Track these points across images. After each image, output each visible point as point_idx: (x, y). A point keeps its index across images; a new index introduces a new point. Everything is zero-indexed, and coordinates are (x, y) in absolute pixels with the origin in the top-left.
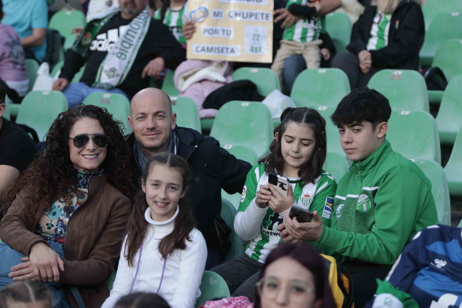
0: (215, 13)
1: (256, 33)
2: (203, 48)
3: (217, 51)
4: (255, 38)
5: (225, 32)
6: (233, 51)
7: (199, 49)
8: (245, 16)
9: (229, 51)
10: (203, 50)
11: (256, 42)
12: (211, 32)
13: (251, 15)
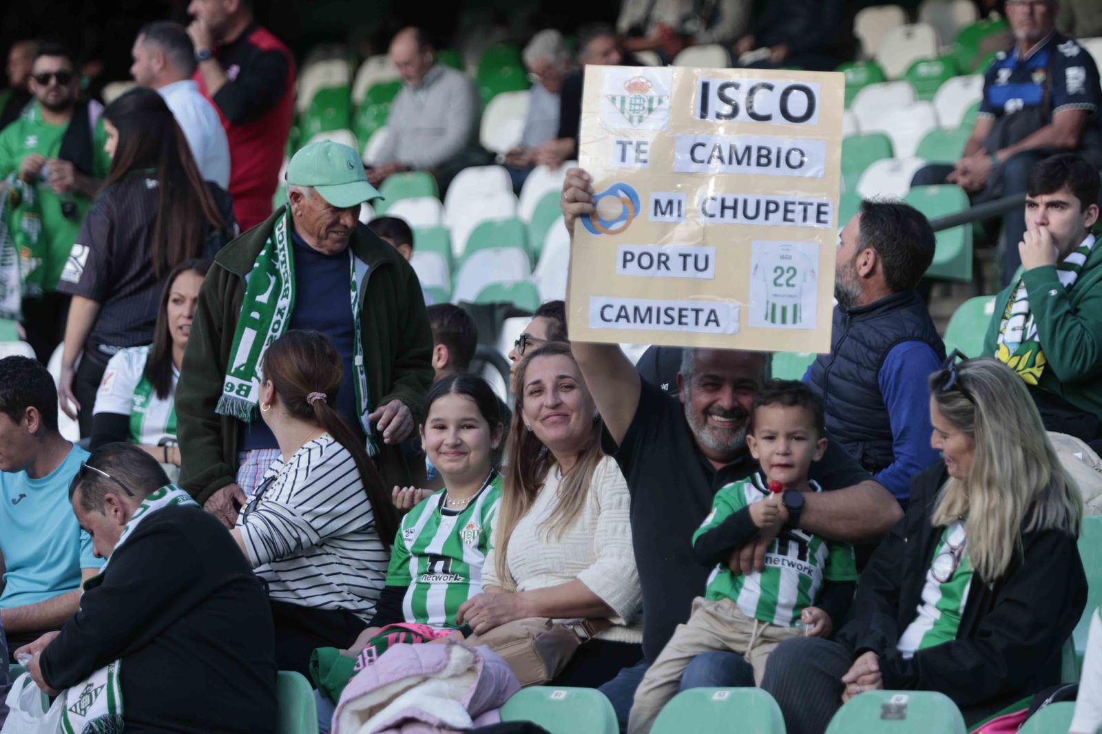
0: (657, 202)
1: (785, 264)
2: (623, 308)
3: (663, 318)
4: (782, 280)
5: (690, 261)
6: (713, 318)
7: (611, 314)
8: (751, 211)
9: (703, 317)
10: (622, 315)
11: (785, 290)
12: (645, 261)
13: (770, 208)
